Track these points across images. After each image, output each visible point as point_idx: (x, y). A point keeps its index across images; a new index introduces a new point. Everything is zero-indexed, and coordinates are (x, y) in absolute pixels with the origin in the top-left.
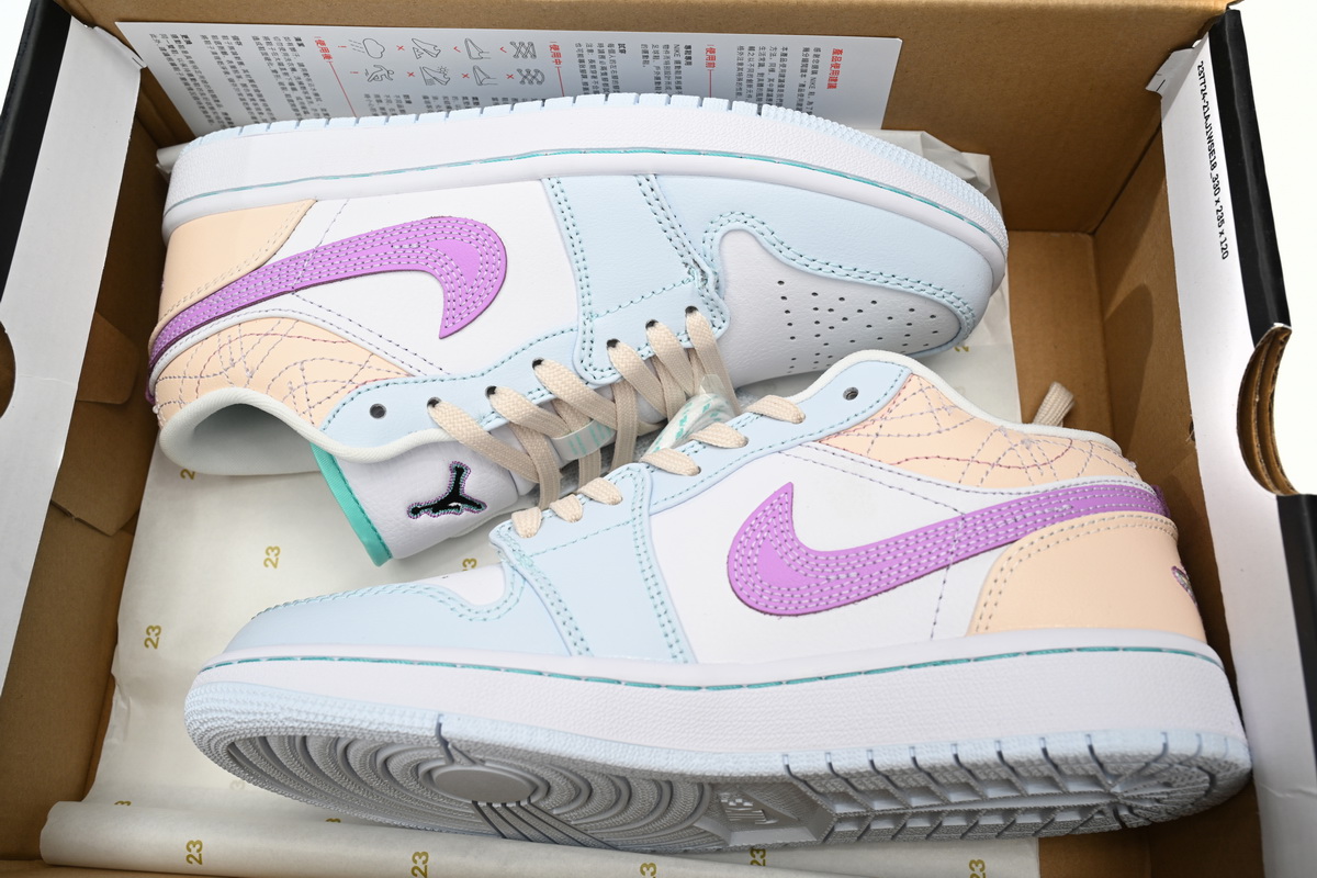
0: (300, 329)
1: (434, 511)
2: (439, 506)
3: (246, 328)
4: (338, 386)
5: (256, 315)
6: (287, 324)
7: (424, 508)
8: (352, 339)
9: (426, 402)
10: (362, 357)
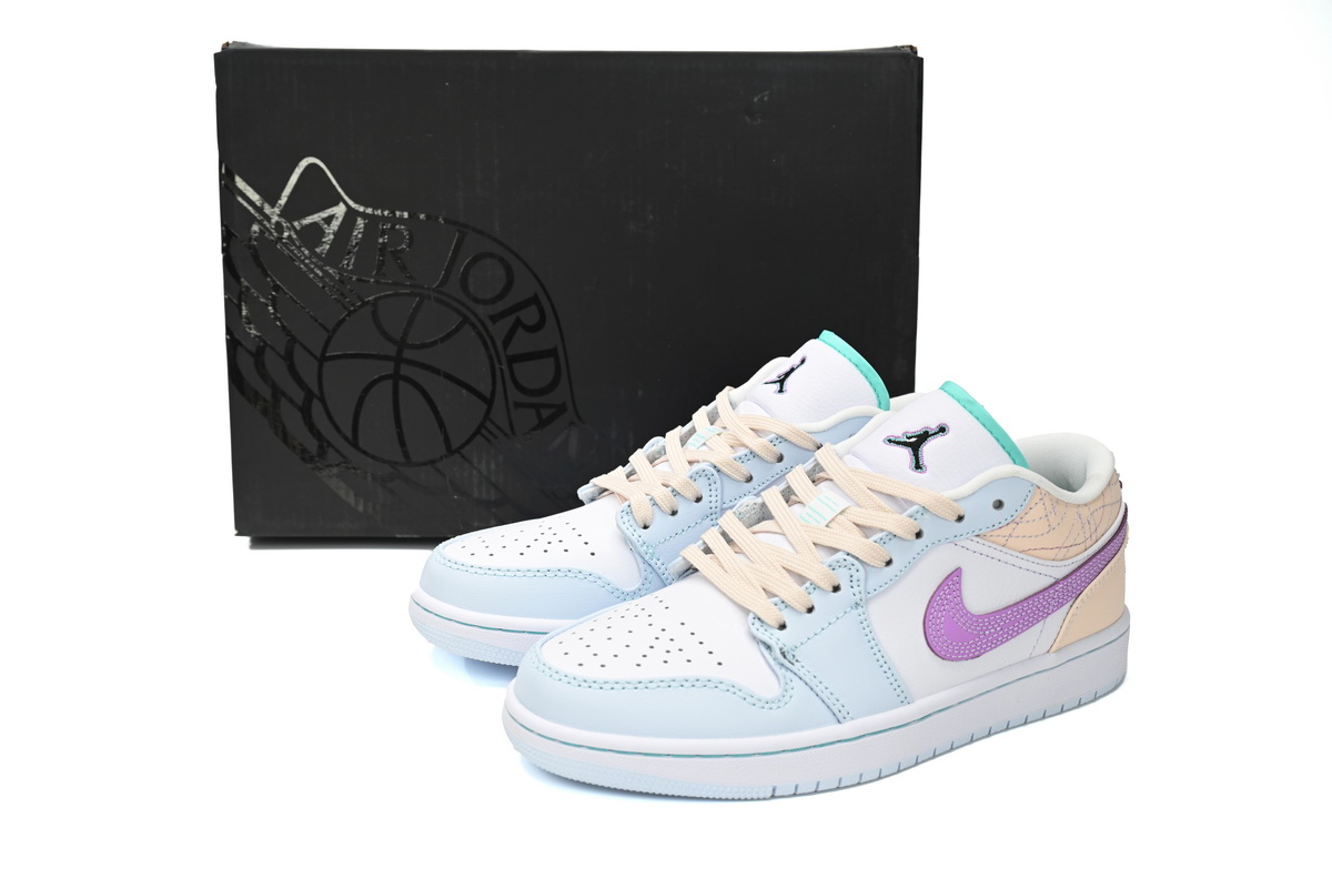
0: (1051, 554)
1: (926, 432)
2: (924, 437)
3: (1082, 547)
4: (1026, 518)
5: (1075, 559)
6: (1060, 556)
7: (935, 434)
8: (1018, 554)
9: (966, 518)
10: (1011, 542)
